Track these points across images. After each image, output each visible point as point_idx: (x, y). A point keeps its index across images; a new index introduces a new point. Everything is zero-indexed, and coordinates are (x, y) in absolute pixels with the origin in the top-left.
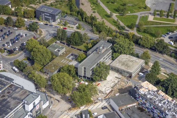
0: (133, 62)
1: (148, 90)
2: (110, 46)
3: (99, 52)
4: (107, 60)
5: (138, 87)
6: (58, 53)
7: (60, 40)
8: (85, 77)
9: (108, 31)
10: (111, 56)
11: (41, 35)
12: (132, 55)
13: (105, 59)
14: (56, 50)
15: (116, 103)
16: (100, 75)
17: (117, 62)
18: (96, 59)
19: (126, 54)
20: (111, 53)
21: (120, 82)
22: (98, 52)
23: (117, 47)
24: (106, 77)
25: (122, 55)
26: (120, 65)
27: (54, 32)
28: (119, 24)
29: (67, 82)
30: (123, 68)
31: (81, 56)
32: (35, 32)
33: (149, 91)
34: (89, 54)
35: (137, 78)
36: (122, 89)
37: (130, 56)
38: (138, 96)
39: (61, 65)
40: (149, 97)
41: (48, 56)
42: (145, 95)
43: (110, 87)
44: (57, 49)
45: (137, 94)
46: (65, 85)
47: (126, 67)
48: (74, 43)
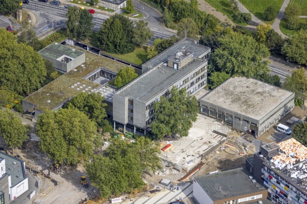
0: (262, 95)
1: (294, 160)
2: (205, 54)
3: (174, 63)
4: (194, 87)
5: (269, 150)
6: (66, 66)
7: (74, 37)
8: (130, 126)
9: (203, 22)
10: (206, 78)
11: (27, 23)
12: (261, 80)
13: (189, 83)
14: (59, 59)
15: (207, 191)
16: (172, 122)
17: (221, 94)
18: (165, 81)
19: (247, 77)
20: (206, 71)
21: (224, 144)
22: (170, 64)
23: (223, 55)
24: (188, 129)
25: (236, 77)
26: (228, 101)
27: (61, 18)
28: (236, 8)
29: (80, 131)
30: (235, 108)
31: (125, 74)
32: (11, 17)
33: (298, 162)
34: (147, 70)
35: (271, 136)
36: (229, 160)
37: (255, 81)
38: (267, 175)
39: (70, 95)
40: (296, 177)
41: (36, 71)
42: (285, 171)
43: (198, 156)
44: (64, 56)
45: (266, 168)
46: (74, 140)
47: (245, 107)
48: (110, 45)
